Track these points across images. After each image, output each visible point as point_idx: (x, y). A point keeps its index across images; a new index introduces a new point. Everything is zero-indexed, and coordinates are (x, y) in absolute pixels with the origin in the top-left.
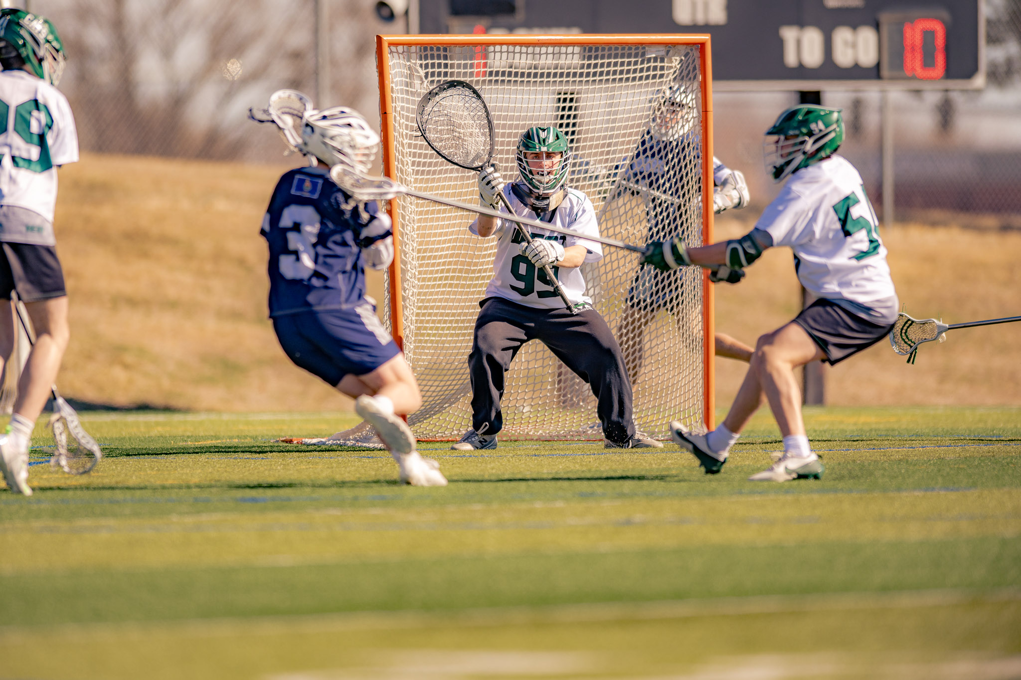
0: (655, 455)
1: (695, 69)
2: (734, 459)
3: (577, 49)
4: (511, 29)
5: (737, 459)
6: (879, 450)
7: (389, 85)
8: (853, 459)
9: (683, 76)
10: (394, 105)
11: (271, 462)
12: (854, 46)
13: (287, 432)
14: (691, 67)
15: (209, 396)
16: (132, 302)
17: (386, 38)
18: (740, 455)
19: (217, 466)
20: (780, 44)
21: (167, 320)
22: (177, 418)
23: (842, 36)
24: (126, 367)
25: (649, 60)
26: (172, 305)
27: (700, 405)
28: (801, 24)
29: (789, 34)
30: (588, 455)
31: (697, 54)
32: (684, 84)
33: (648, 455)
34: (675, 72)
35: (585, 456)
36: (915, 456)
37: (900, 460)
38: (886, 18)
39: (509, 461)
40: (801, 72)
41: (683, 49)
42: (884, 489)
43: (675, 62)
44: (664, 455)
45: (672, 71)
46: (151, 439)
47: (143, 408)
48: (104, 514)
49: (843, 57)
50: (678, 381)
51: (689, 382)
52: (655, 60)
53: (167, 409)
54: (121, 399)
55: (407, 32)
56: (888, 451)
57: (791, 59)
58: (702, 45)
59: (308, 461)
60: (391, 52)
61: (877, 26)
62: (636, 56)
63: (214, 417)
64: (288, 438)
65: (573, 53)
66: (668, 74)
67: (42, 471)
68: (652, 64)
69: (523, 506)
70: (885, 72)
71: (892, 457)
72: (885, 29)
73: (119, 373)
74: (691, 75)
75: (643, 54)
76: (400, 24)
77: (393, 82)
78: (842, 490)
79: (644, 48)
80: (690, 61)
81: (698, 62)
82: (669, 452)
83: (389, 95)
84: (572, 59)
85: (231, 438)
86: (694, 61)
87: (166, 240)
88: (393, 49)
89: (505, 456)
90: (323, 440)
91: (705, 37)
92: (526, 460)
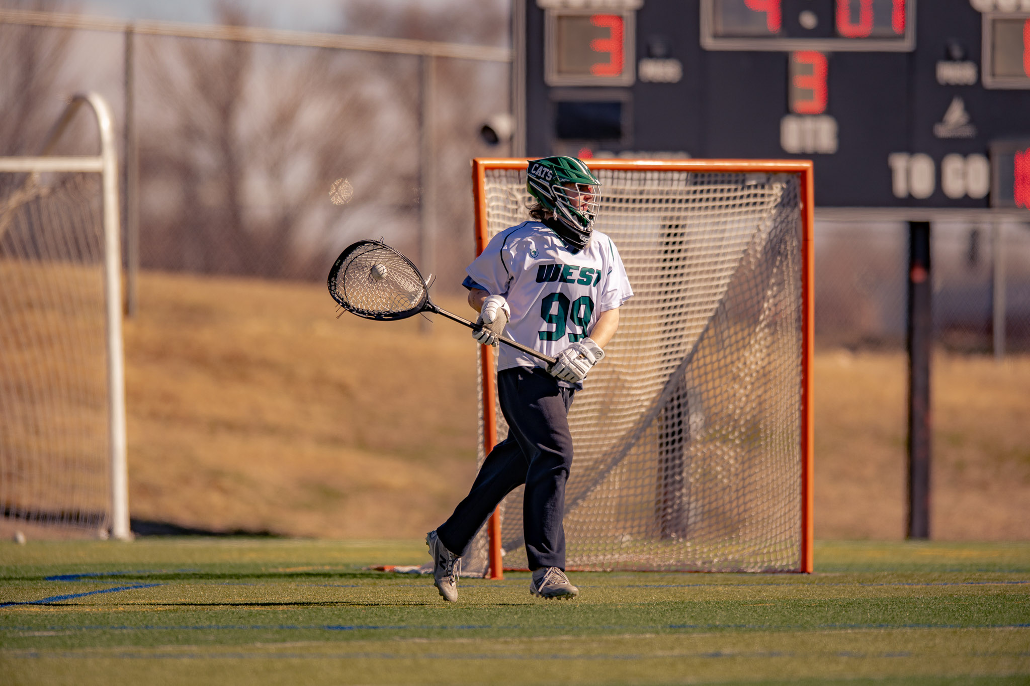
0: (751, 587)
1: (795, 196)
2: (829, 592)
3: (684, 176)
4: (617, 153)
5: (832, 593)
6: (977, 585)
7: (485, 209)
8: (950, 593)
9: (785, 203)
10: (490, 229)
11: (361, 589)
12: (964, 175)
13: (381, 559)
14: (792, 195)
15: (306, 522)
16: (230, 427)
17: (483, 162)
18: (836, 588)
19: (307, 593)
20: (889, 174)
21: (265, 445)
22: (270, 544)
23: (953, 165)
24: (224, 491)
25: (749, 187)
26: (270, 430)
27: (797, 537)
28: (911, 150)
29: (899, 163)
30: (682, 586)
31: (797, 181)
32: (785, 211)
33: (744, 587)
34: (776, 200)
35: (680, 588)
36: (1013, 591)
37: (998, 595)
38: (998, 147)
39: (602, 591)
40: (910, 201)
41: (784, 176)
42: (978, 625)
43: (777, 190)
44: (759, 587)
45: (773, 198)
46: (242, 566)
47: (240, 533)
48: (187, 641)
49: (954, 186)
50: (774, 513)
51: (785, 514)
52: (756, 187)
53: (264, 534)
54: (217, 522)
55: (511, 156)
56: (987, 586)
57: (900, 187)
58: (803, 173)
59: (399, 589)
60: (487, 176)
61: (988, 155)
62: (736, 182)
63: (308, 544)
64: (380, 566)
65: (679, 180)
66: (769, 203)
67: (129, 596)
68: (753, 191)
69: (614, 637)
70: (996, 200)
71: (990, 592)
72: (997, 159)
73: (216, 499)
74: (792, 203)
75: (743, 181)
76: (504, 149)
77: (489, 207)
78: (936, 625)
79: (744, 175)
80: (791, 188)
81: (798, 190)
82: (765, 584)
83: (484, 218)
84: (679, 186)
85: (323, 565)
86: (795, 189)
87: (266, 364)
88: (489, 172)
89: (599, 587)
90: (416, 568)
91: (806, 165)
92: (619, 591)
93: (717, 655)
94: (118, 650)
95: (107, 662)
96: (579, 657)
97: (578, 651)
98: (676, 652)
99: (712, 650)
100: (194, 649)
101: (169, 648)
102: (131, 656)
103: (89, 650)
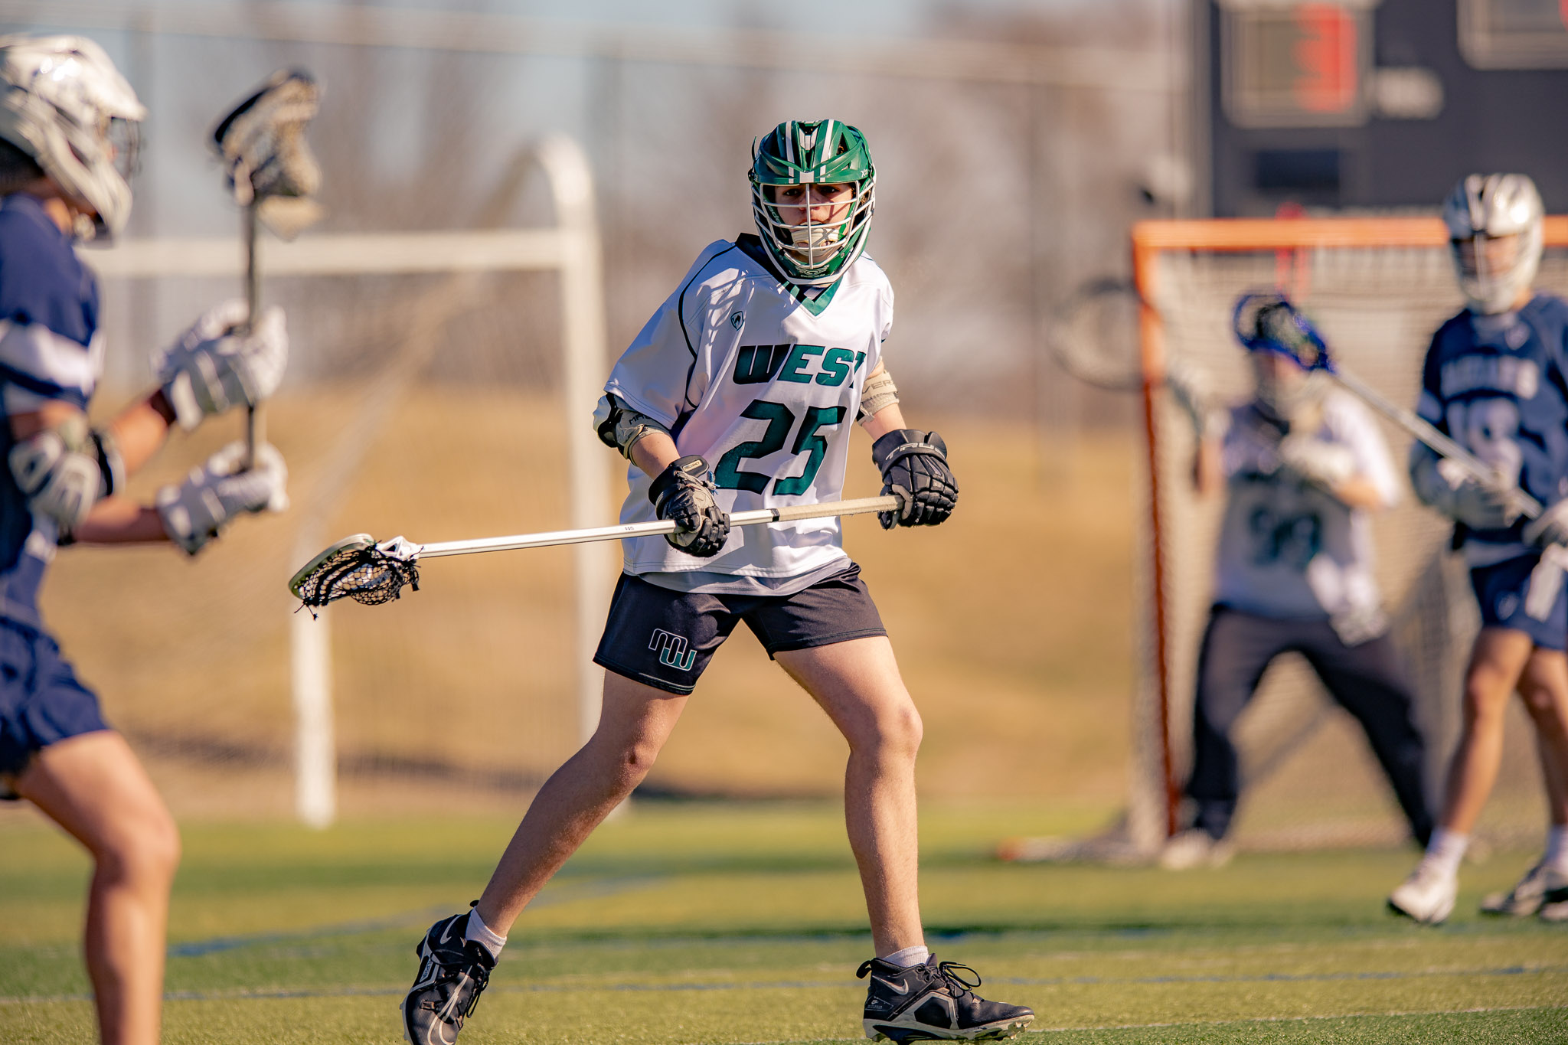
93: (1517, 970)
94: (615, 979)
95: (597, 997)
96: (1308, 977)
97: (1305, 969)
98: (1455, 967)
99: (1507, 964)
100: (728, 976)
101: (690, 976)
102: (634, 987)
103: (570, 980)
